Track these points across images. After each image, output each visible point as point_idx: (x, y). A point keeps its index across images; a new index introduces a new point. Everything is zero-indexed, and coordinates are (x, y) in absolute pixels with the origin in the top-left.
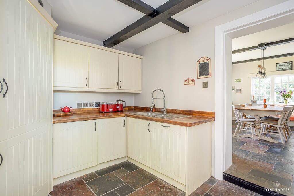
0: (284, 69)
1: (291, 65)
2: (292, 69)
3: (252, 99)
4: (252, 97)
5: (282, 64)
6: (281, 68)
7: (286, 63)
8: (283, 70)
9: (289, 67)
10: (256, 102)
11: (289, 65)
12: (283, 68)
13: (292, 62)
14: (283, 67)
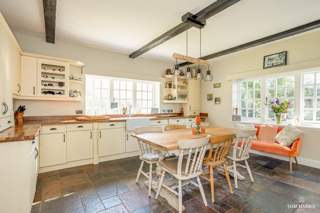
0: (275, 65)
1: (285, 57)
2: (286, 65)
3: (235, 114)
4: (235, 111)
5: (272, 56)
6: (271, 63)
7: (278, 55)
8: (273, 66)
9: (282, 61)
10: (239, 118)
11: (282, 58)
12: (273, 64)
13: (286, 52)
14: (274, 62)
